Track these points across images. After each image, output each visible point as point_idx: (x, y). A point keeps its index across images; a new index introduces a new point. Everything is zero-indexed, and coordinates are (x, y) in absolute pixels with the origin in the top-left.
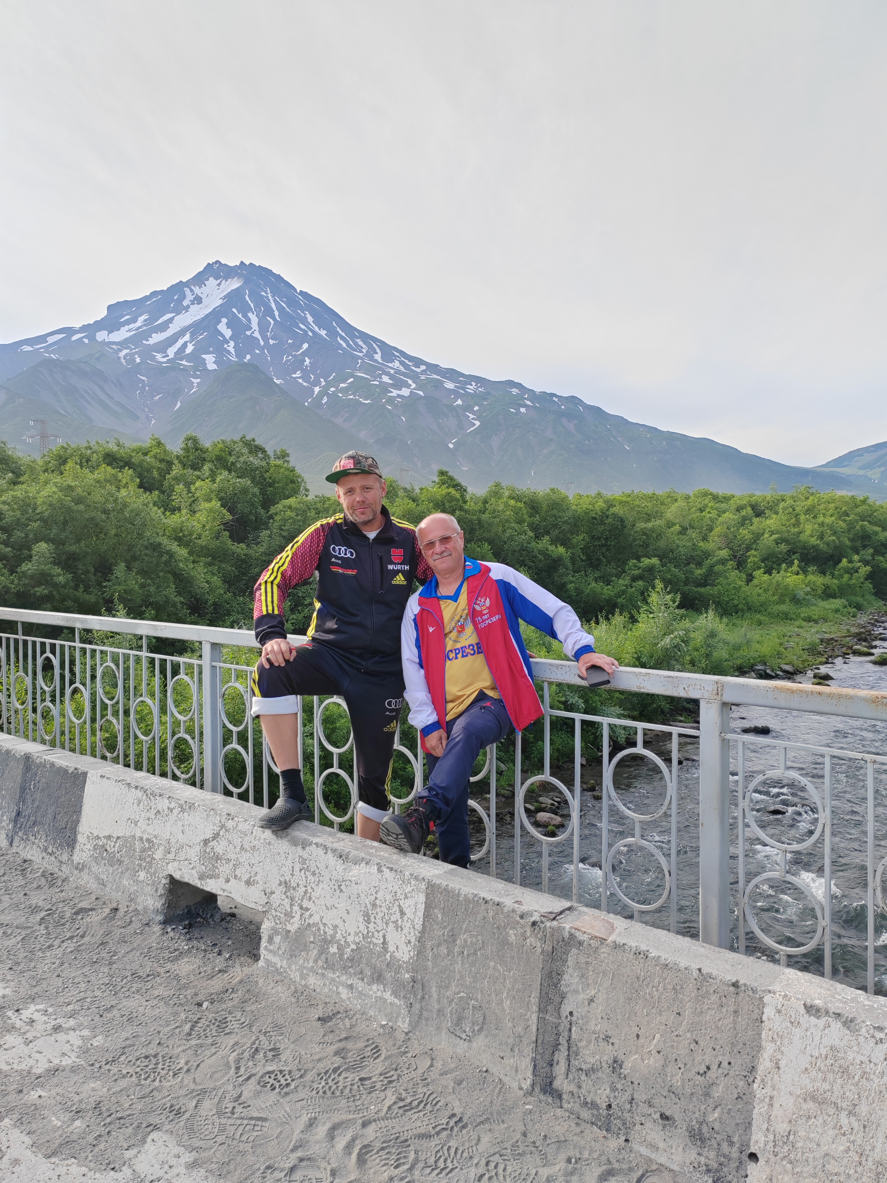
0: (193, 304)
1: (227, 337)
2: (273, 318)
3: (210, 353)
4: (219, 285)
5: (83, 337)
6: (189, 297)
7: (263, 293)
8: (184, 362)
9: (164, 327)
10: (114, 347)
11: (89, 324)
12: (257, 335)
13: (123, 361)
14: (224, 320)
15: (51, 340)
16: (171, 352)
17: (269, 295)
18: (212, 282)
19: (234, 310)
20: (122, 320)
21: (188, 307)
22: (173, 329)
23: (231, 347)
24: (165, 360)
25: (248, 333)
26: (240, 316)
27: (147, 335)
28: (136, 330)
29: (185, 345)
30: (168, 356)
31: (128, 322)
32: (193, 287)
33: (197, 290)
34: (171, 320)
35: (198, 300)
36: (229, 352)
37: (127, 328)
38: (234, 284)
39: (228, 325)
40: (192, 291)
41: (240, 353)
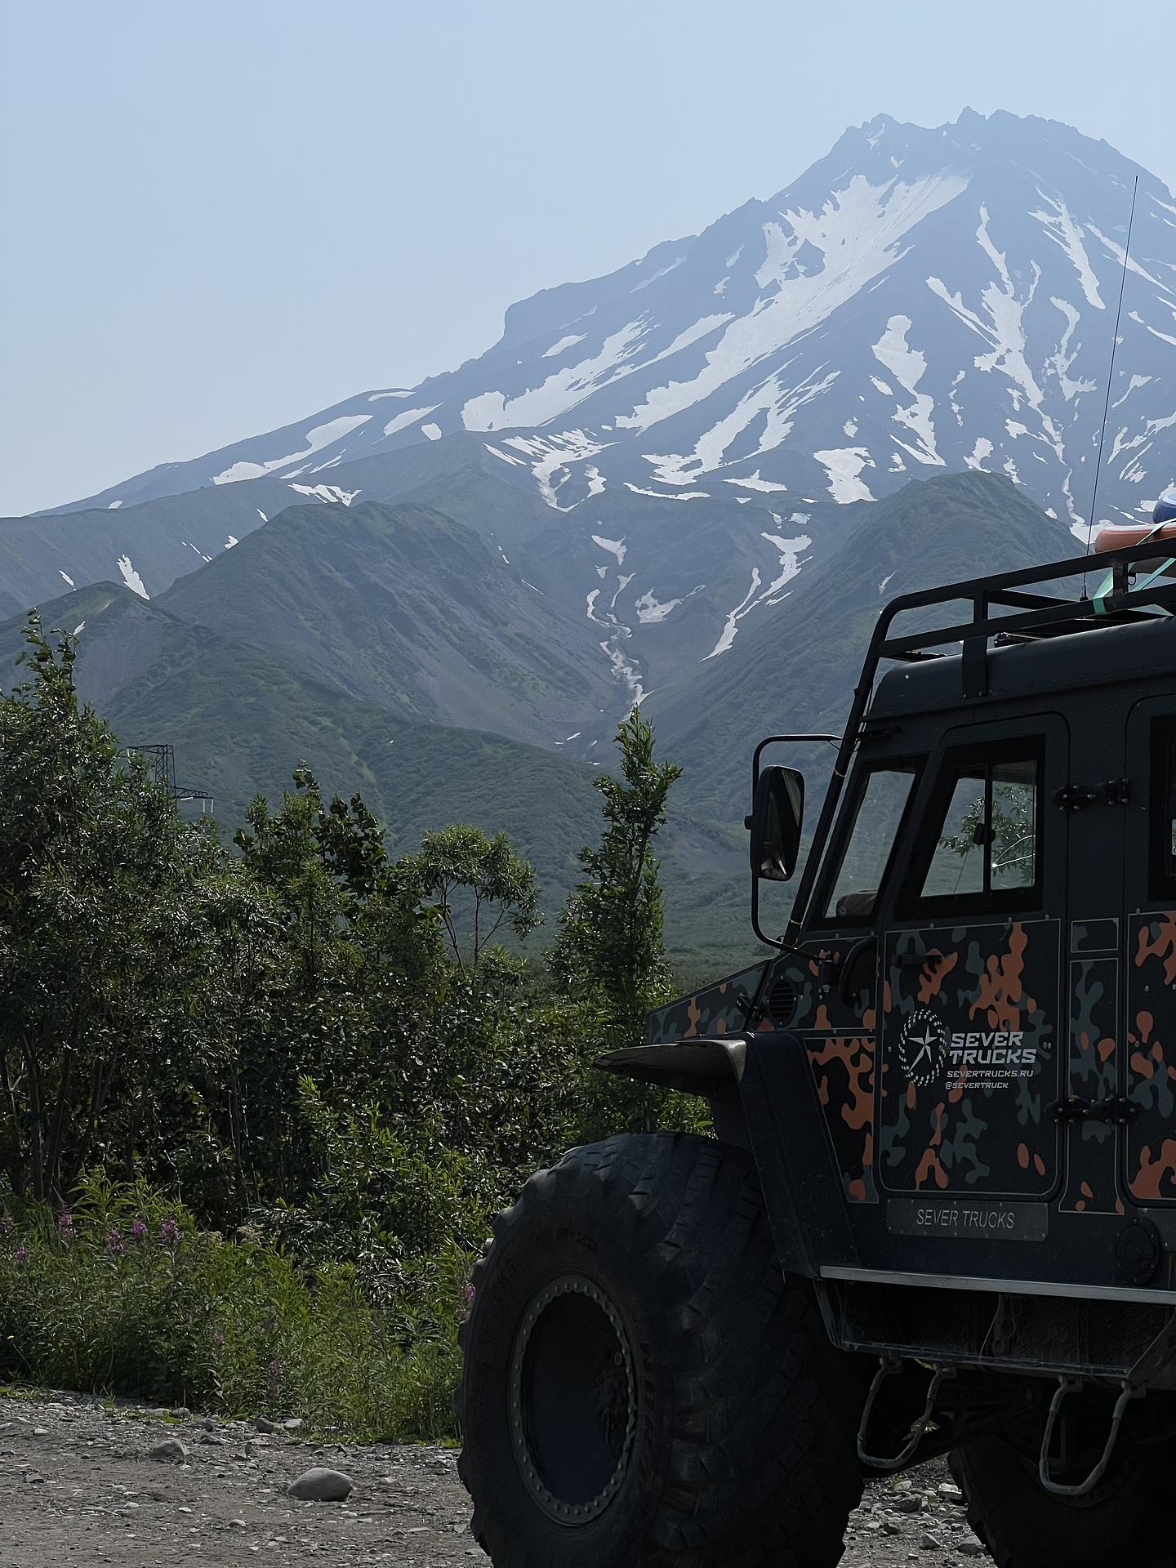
0: (792, 274)
1: (909, 385)
2: (1079, 301)
3: (847, 443)
4: (884, 200)
5: (426, 420)
6: (781, 252)
7: (1041, 216)
8: (754, 482)
9: (689, 365)
10: (518, 443)
11: (446, 376)
12: (1018, 369)
13: (546, 490)
14: (899, 324)
15: (319, 439)
16: (711, 449)
17: (1064, 219)
18: (859, 192)
19: (935, 284)
20: (553, 352)
21: (774, 287)
22: (721, 367)
23: (919, 417)
24: (689, 477)
25: (984, 363)
26: (956, 302)
27: (629, 394)
28: (598, 381)
29: (759, 423)
30: (698, 464)
31: (570, 358)
32: (790, 217)
33: (804, 224)
34: (712, 340)
35: (811, 260)
36: (911, 436)
37: (566, 375)
38: (940, 191)
39: (913, 340)
40: (788, 229)
41: (951, 439)
